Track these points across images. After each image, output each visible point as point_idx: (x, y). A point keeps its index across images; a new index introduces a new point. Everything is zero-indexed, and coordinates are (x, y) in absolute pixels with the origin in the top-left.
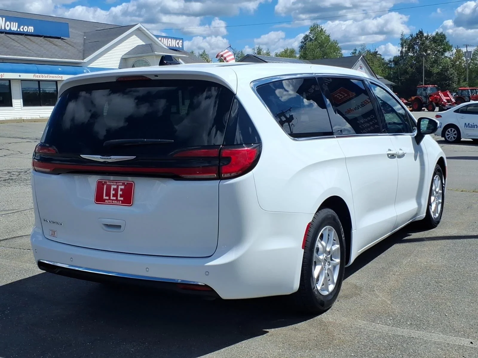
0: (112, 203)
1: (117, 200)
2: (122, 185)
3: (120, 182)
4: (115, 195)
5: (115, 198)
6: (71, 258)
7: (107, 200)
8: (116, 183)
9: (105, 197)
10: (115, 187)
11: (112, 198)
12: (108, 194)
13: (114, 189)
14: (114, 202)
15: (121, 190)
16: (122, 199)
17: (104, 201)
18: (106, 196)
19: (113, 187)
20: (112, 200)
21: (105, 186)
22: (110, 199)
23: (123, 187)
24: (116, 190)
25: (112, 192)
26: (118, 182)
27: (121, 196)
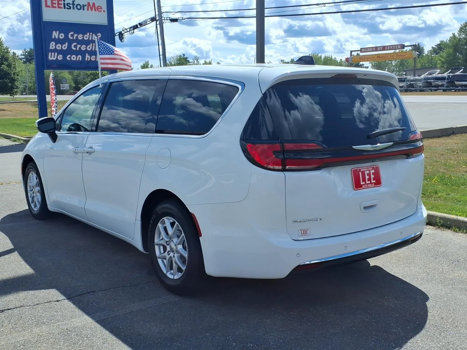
0: (368, 186)
1: (371, 183)
2: (372, 170)
3: (370, 168)
4: (369, 179)
5: (369, 182)
6: (346, 247)
7: (363, 185)
8: (368, 168)
9: (362, 183)
10: (368, 172)
11: (367, 182)
12: (364, 180)
13: (368, 174)
14: (369, 185)
15: (373, 174)
16: (374, 181)
17: (361, 186)
18: (363, 181)
19: (367, 172)
20: (368, 184)
21: (360, 173)
22: (366, 184)
23: (373, 171)
24: (369, 175)
25: (367, 177)
26: (369, 168)
27: (373, 180)
